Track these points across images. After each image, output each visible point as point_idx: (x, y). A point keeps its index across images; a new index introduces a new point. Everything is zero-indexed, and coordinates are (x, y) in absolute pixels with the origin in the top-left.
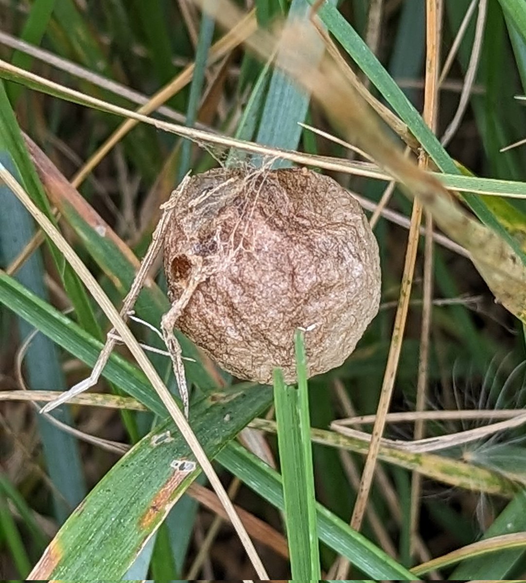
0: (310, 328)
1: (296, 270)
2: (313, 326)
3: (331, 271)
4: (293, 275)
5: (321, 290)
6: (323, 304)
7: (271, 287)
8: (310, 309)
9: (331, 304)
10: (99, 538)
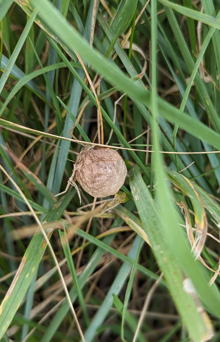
0: (97, 184)
1: (93, 170)
2: (98, 183)
3: (102, 171)
4: (92, 171)
5: (99, 175)
6: (100, 178)
7: (87, 173)
8: (97, 179)
9: (102, 179)
10: (34, 253)
